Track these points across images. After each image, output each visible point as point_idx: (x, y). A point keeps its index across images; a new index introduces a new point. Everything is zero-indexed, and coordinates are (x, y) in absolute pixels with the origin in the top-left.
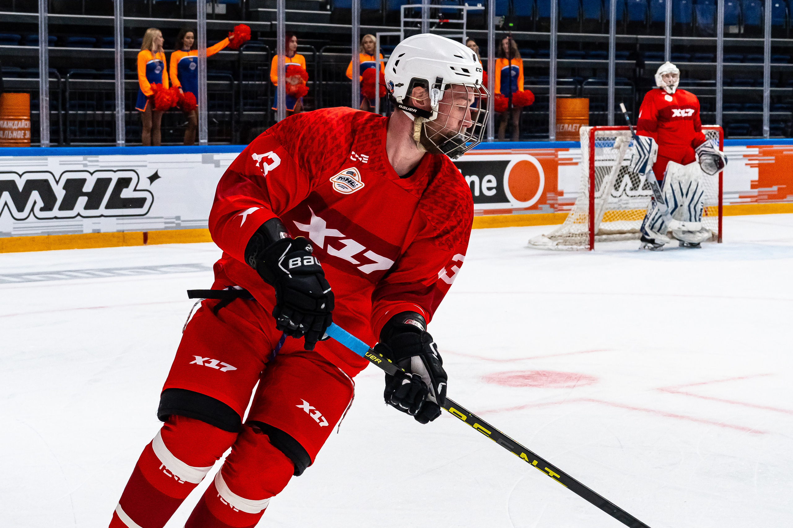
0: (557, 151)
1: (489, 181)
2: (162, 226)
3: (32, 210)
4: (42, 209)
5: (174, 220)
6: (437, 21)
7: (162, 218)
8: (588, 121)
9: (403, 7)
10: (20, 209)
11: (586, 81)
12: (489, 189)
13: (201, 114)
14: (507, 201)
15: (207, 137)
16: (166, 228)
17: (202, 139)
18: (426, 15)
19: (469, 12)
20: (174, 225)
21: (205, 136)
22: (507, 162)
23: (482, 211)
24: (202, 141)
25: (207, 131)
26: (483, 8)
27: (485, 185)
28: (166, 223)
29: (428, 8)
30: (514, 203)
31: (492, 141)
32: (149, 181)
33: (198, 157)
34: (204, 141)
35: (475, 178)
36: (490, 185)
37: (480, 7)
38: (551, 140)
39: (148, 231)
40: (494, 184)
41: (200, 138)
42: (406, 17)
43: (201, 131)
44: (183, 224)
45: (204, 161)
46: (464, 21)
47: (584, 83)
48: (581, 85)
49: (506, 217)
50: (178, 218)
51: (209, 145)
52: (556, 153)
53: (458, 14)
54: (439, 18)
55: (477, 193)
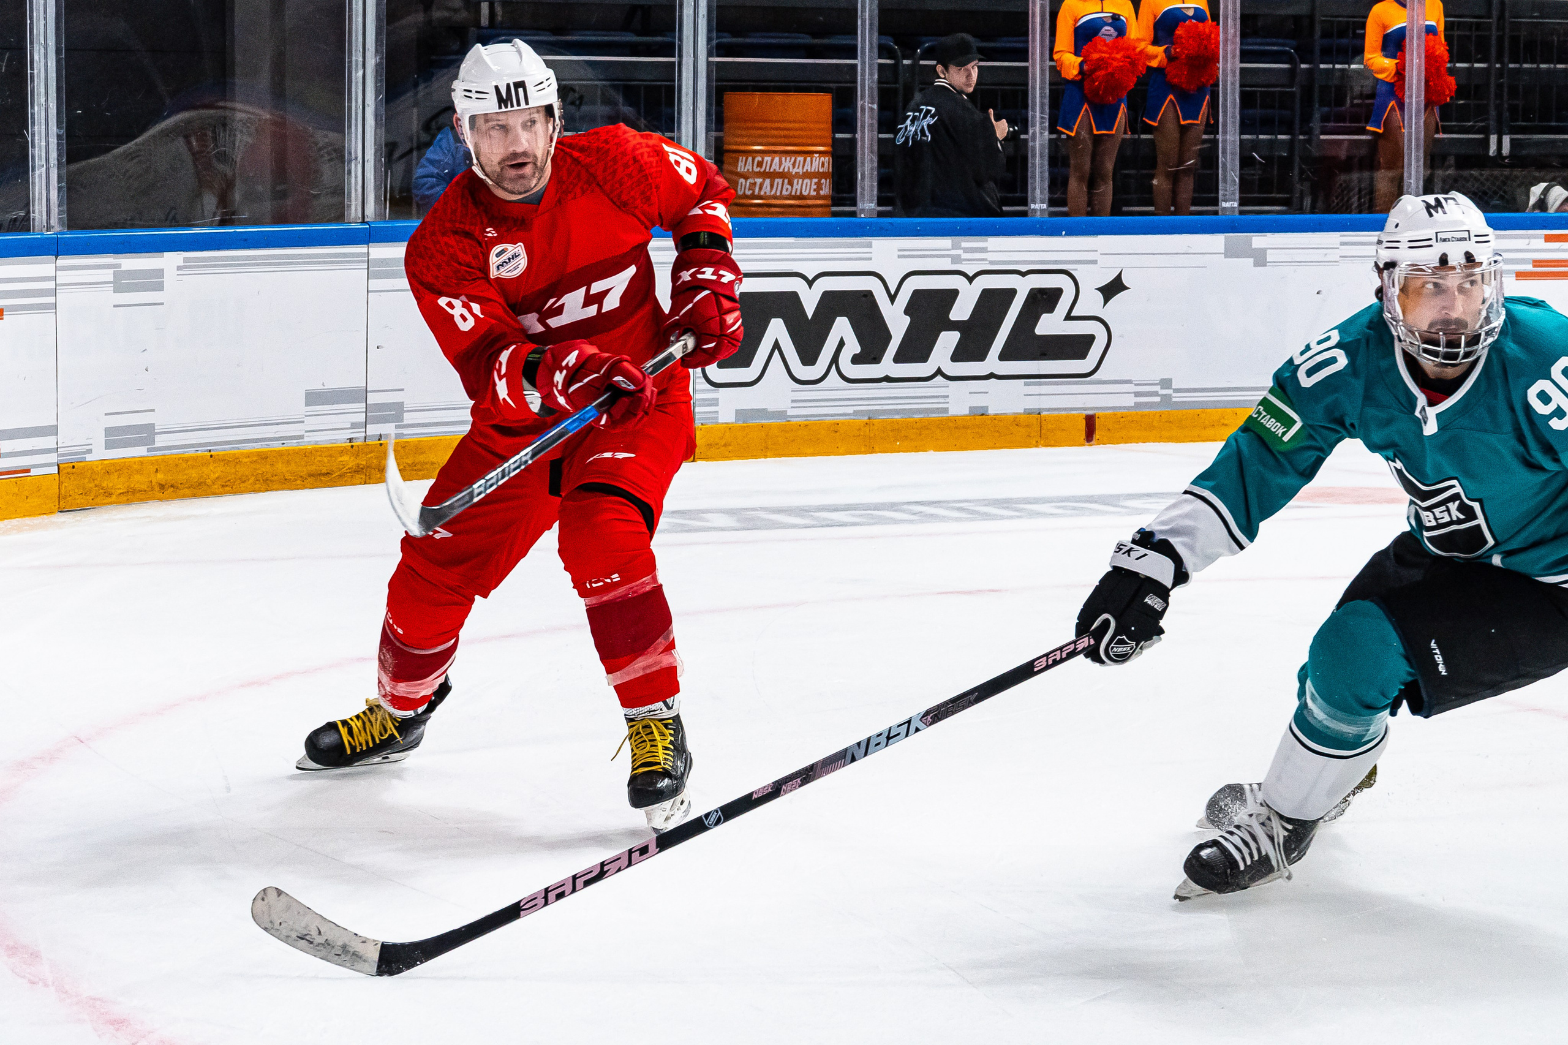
2: (1129, 401)
3: (835, 360)
4: (856, 360)
5: (1157, 388)
7: (1129, 382)
10: (809, 357)
13: (1224, 141)
15: (1237, 197)
16: (1139, 405)
17: (1225, 201)
20: (1158, 399)
21: (1233, 193)
24: (1224, 205)
25: (1237, 180)
28: (1137, 394)
32: (1100, 297)
33: (1217, 241)
34: (1229, 204)
39: (1098, 413)
41: (1220, 197)
43: (1225, 181)
44: (1177, 398)
45: (1230, 252)
50: (1166, 383)
51: (1241, 213)
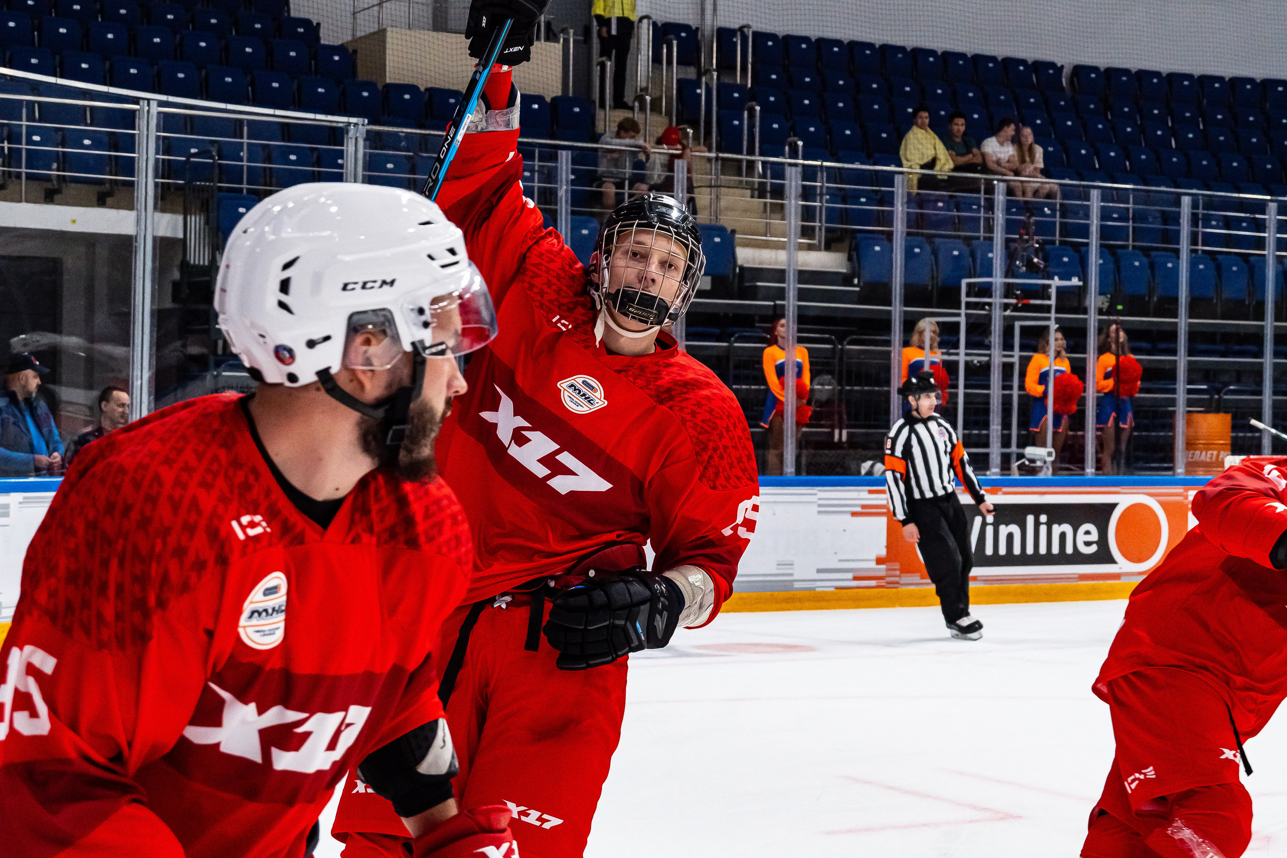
0: (1186, 490)
1: (1088, 533)
6: (1014, 301)
8: (1229, 447)
9: (964, 282)
11: (1226, 389)
12: (1088, 544)
14: (1112, 561)
18: (998, 292)
19: (1059, 290)
22: (1113, 506)
23: (1076, 576)
26: (1081, 283)
27: (1081, 538)
29: (1001, 283)
30: (1123, 565)
31: (1092, 474)
35: (1067, 528)
36: (1088, 538)
37: (1075, 281)
38: (1179, 474)
40: (1094, 536)
42: (968, 295)
46: (1053, 302)
47: (1223, 392)
48: (1218, 394)
49: (1111, 585)
52: (1185, 494)
53: (1043, 292)
54: (1017, 297)
55: (1069, 550)
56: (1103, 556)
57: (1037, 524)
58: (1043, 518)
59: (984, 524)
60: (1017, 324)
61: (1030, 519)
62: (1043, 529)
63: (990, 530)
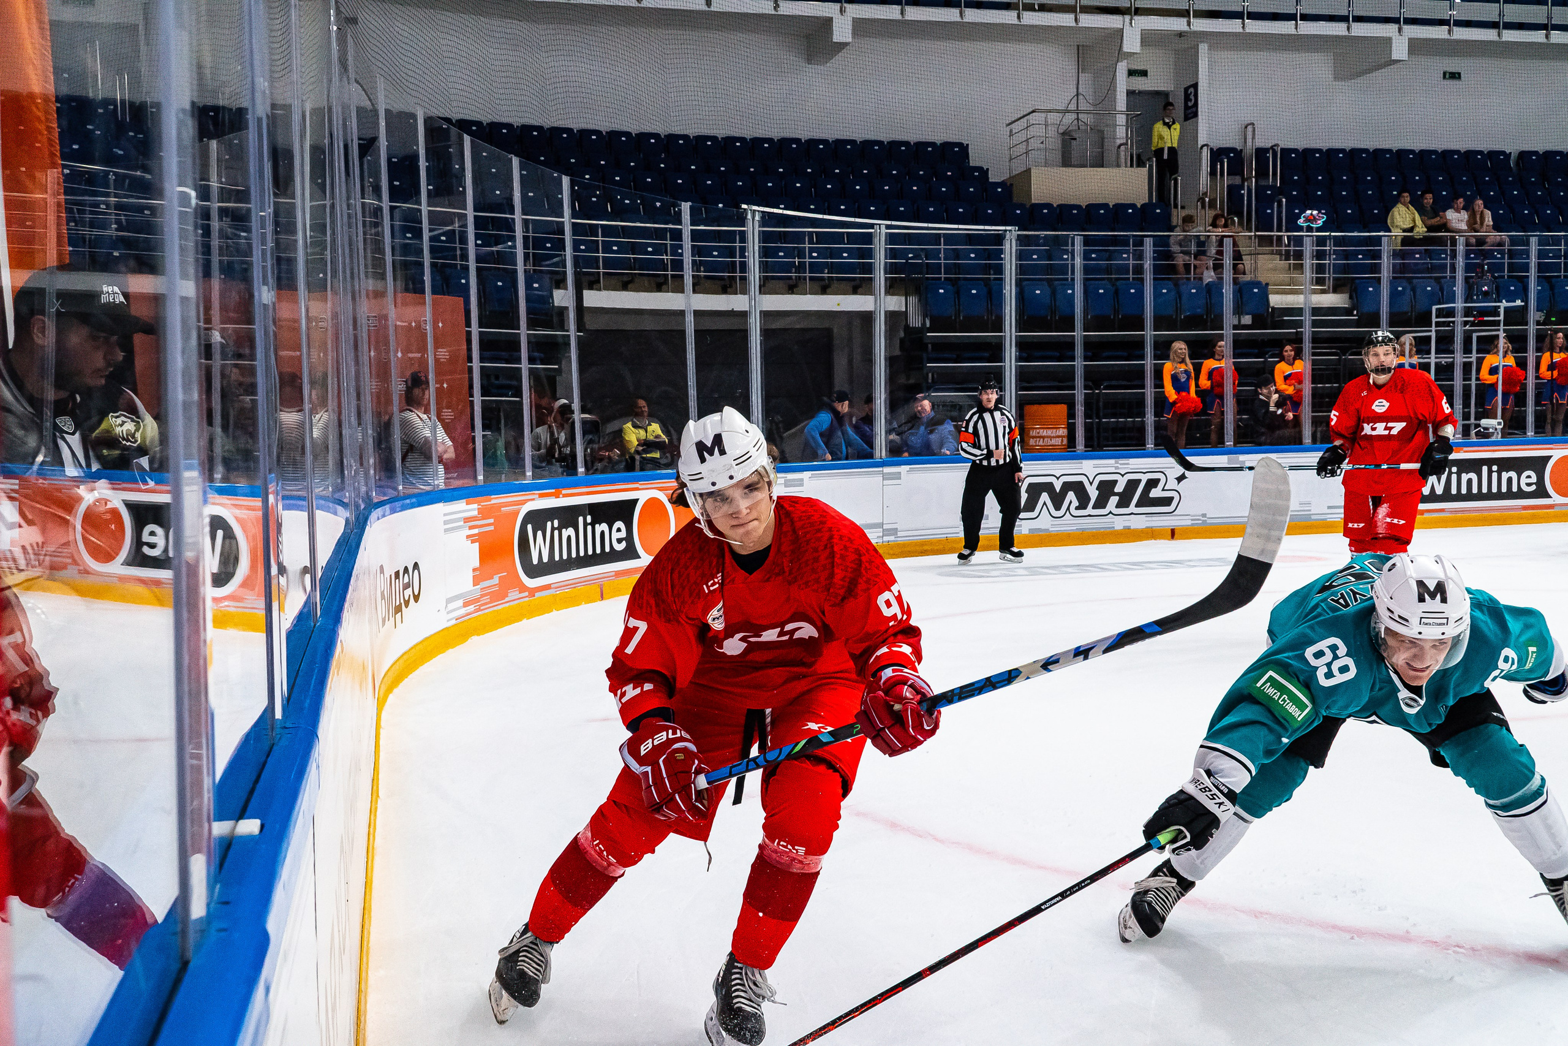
1: (1529, 477)
2: (1189, 523)
3: (1068, 509)
4: (1077, 508)
5: (1201, 517)
6: (1472, 319)
7: (1189, 515)
9: (1434, 308)
10: (1058, 507)
12: (1529, 485)
14: (1549, 496)
15: (1233, 440)
16: (1193, 524)
18: (1460, 314)
19: (1507, 309)
20: (1201, 522)
22: (1549, 457)
23: (1521, 507)
25: (1233, 435)
26: (1523, 304)
27: (1524, 481)
28: (1192, 520)
30: (1556, 498)
31: (1532, 436)
32: (1176, 481)
33: (1224, 458)
34: (1229, 443)
35: (1513, 474)
36: (1529, 481)
37: (1519, 303)
39: (1176, 527)
40: (1534, 479)
42: (1437, 317)
44: (1209, 521)
45: (1230, 462)
46: (1502, 318)
49: (1548, 513)
50: (1204, 515)
51: (1235, 447)
53: (1495, 312)
54: (1474, 316)
55: (1515, 489)
56: (1541, 492)
57: (1490, 472)
58: (1495, 468)
59: (1450, 473)
60: (1475, 336)
61: (1485, 469)
62: (1495, 476)
63: (1454, 477)
